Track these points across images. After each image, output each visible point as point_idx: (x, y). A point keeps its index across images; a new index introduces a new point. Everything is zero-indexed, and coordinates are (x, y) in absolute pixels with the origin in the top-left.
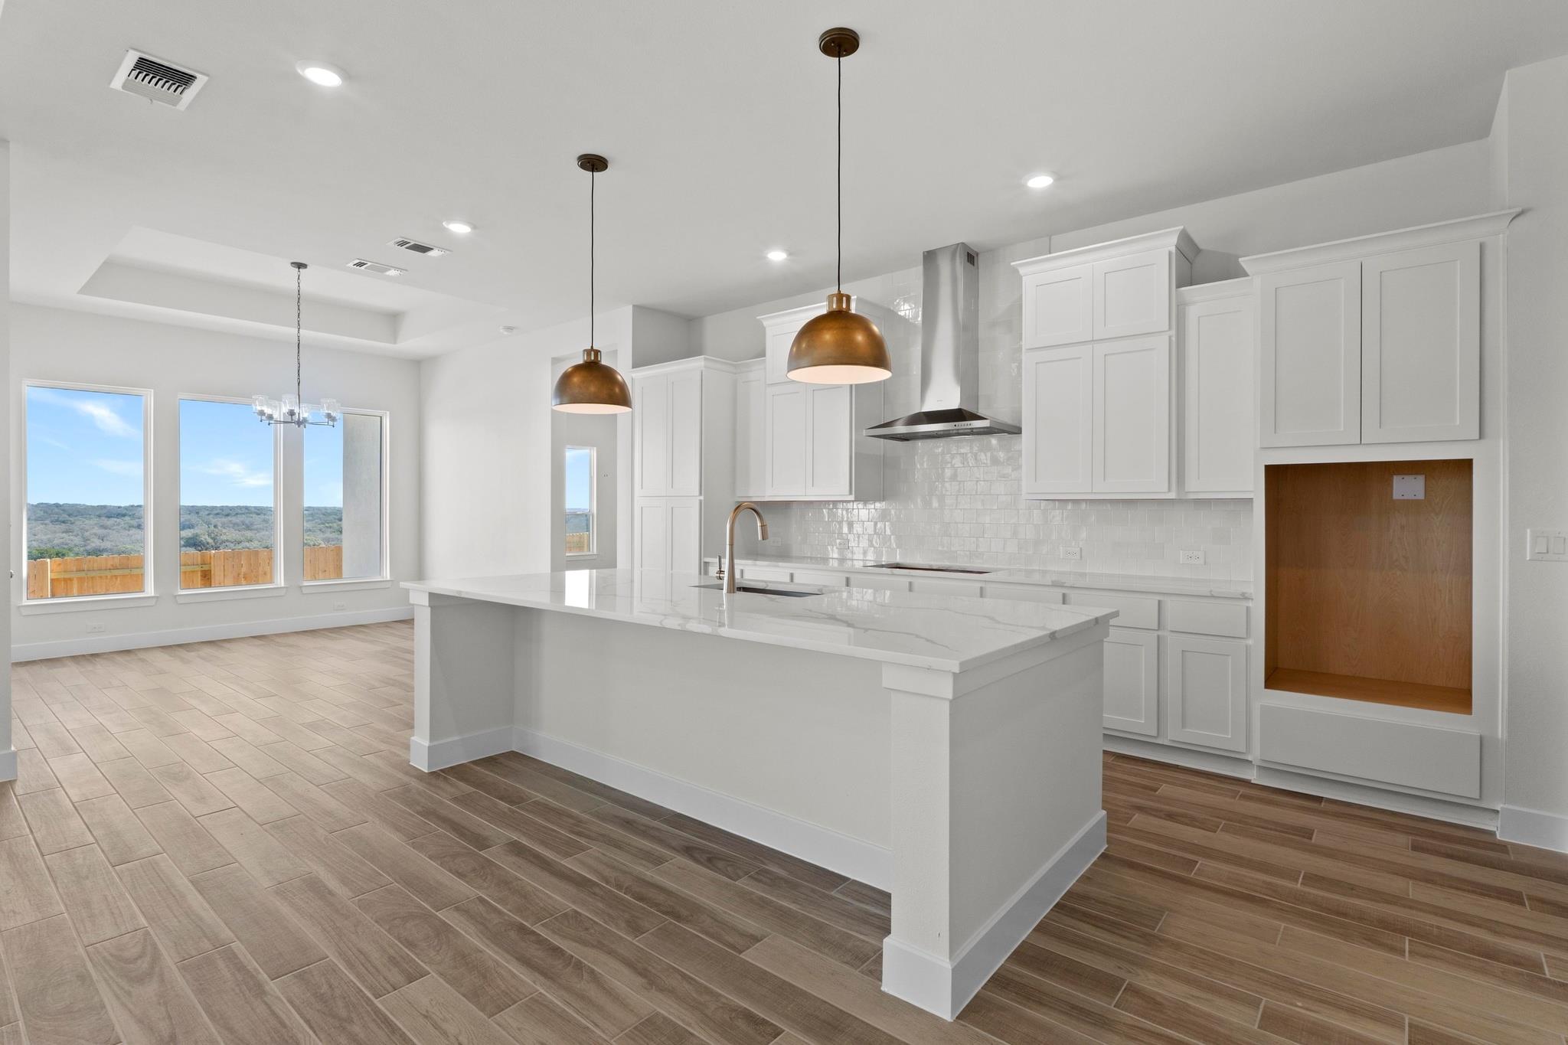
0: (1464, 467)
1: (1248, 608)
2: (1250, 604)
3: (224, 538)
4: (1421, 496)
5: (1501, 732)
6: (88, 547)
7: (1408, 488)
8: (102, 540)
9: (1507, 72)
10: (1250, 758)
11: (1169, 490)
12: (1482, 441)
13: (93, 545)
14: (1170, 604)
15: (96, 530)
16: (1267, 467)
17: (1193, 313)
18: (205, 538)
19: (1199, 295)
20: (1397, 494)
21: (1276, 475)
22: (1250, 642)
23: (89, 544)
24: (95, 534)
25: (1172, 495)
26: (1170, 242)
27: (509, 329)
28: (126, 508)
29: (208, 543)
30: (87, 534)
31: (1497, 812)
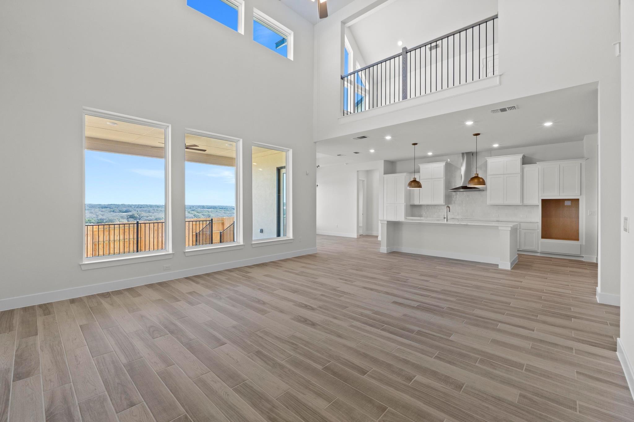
0: (578, 200)
1: (538, 225)
2: (538, 224)
3: (142, 215)
4: (570, 205)
5: (584, 244)
6: (98, 218)
7: (567, 203)
8: (103, 216)
9: (585, 136)
10: (538, 251)
11: (521, 203)
12: (581, 196)
13: (100, 217)
14: (522, 224)
15: (100, 212)
16: (542, 199)
17: (525, 170)
18: (136, 215)
19: (527, 167)
20: (566, 204)
21: (543, 201)
22: (538, 231)
23: (98, 217)
24: (100, 214)
25: (521, 204)
26: (521, 156)
27: (347, 164)
28: (108, 205)
29: (137, 217)
30: (97, 214)
31: (583, 257)
